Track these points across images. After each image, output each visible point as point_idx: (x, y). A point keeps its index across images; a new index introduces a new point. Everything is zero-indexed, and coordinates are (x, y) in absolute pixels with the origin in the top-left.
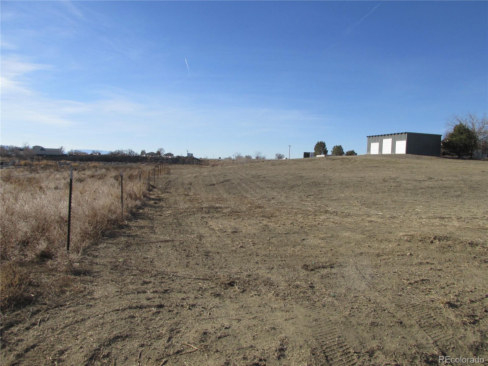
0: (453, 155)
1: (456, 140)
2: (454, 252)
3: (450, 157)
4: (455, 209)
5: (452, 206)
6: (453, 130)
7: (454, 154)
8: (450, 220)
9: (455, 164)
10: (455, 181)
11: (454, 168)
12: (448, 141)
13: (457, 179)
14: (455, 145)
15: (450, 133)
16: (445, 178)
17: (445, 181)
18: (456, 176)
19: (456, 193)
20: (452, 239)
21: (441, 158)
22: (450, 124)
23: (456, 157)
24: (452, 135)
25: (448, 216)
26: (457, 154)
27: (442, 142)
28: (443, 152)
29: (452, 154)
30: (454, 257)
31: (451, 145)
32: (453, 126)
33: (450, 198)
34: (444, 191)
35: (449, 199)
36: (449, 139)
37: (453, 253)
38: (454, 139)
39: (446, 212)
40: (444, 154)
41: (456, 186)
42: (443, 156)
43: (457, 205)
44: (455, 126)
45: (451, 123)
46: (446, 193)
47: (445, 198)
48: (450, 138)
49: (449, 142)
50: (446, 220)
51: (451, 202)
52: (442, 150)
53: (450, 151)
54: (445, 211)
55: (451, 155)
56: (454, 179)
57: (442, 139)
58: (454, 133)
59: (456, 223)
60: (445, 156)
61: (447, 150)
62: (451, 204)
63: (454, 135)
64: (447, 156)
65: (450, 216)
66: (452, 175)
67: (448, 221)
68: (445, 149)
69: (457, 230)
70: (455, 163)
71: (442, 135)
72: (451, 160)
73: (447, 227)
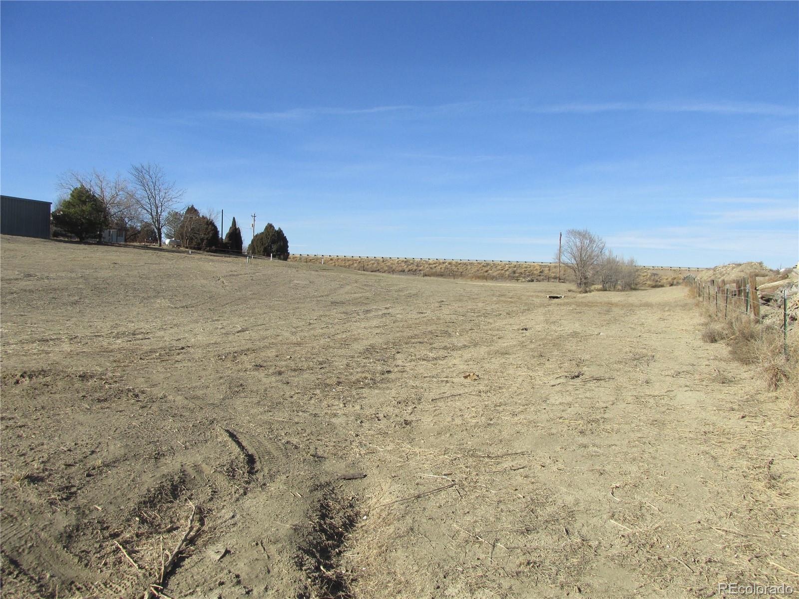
0: (71, 237)
1: (76, 213)
2: (51, 393)
3: (66, 240)
4: (69, 323)
5: (64, 319)
6: (70, 196)
7: (73, 235)
8: (57, 342)
9: (73, 252)
10: (71, 278)
11: (70, 258)
12: (62, 213)
13: (73, 275)
14: (74, 220)
15: (65, 201)
16: (55, 273)
17: (54, 279)
18: (72, 271)
19: (72, 299)
20: (52, 373)
21: (51, 242)
22: (65, 185)
23: (77, 240)
24: (68, 204)
25: (55, 337)
26: (78, 237)
27: (52, 215)
28: (54, 232)
29: (70, 235)
30: (51, 401)
31: (68, 220)
32: (70, 189)
33: (62, 308)
34: (51, 295)
35: (60, 309)
36: (65, 210)
37: (51, 395)
38: (72, 210)
39: (52, 330)
40: (56, 235)
41: (71, 287)
42: (55, 238)
43: (72, 317)
44: (72, 189)
45: (67, 184)
46: (55, 299)
47: (53, 307)
48: (66, 208)
49: (64, 215)
50: (51, 342)
51: (62, 313)
52: (53, 228)
53: (66, 229)
54: (52, 328)
55: (68, 237)
56: (69, 275)
57: (53, 209)
58: (71, 201)
59: (66, 347)
60: (58, 239)
61: (62, 228)
62: (63, 316)
63: (72, 205)
64: (62, 238)
65: (59, 336)
66: (67, 269)
67: (55, 345)
68: (58, 227)
69: (66, 358)
70: (72, 250)
71: (51, 203)
72: (68, 245)
73: (50, 355)
